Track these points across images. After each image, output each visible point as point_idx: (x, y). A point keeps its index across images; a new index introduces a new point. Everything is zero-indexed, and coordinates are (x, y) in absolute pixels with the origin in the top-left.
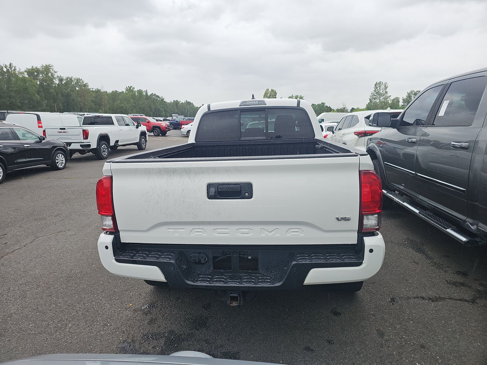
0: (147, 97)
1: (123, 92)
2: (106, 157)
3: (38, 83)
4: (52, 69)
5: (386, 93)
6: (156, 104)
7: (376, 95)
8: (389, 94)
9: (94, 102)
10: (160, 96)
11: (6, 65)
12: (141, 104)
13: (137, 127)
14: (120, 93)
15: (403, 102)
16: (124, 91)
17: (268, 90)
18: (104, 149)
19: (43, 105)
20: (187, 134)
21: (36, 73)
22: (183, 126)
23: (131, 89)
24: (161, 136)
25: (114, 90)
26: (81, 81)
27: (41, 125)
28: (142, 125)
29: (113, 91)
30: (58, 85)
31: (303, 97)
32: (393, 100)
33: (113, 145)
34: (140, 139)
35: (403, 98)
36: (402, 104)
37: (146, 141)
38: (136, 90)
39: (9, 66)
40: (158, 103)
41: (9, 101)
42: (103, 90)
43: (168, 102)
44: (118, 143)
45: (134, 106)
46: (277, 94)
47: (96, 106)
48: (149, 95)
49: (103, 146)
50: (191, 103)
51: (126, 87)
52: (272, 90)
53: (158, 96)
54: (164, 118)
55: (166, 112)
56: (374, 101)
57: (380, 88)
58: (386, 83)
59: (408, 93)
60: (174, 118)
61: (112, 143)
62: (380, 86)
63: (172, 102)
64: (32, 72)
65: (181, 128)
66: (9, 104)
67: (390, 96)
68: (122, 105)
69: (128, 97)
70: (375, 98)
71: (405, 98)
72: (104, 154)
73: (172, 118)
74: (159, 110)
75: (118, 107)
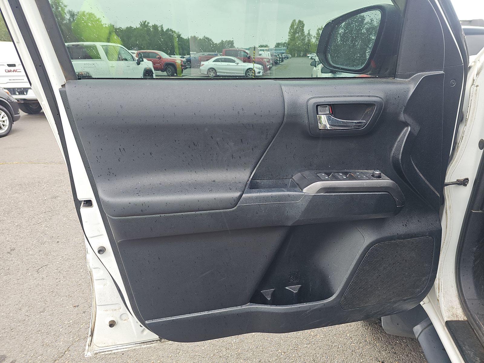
0: (163, 33)
1: (137, 28)
4: (62, 3)
10: (177, 31)
13: (138, 63)
14: (135, 29)
16: (139, 26)
17: (295, 20)
23: (146, 24)
25: (129, 26)
28: (145, 60)
29: (127, 28)
30: (70, 20)
38: (150, 24)
43: (185, 38)
48: (165, 31)
51: (141, 22)
52: (300, 21)
53: (175, 32)
65: (200, 66)
69: (143, 33)
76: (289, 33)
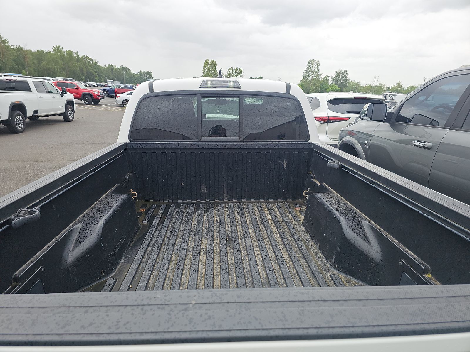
0: (78, 59)
1: (49, 52)
2: (22, 130)
5: (318, 71)
6: (89, 67)
7: (309, 73)
8: (320, 73)
9: (16, 61)
10: (93, 59)
12: (72, 66)
13: (62, 95)
14: (47, 53)
15: (332, 81)
16: (51, 50)
17: (208, 60)
18: (19, 121)
20: (123, 104)
22: (118, 95)
23: (60, 49)
24: (93, 105)
25: (40, 49)
28: (67, 93)
29: (38, 51)
31: (242, 70)
32: (324, 78)
33: (31, 115)
34: (66, 109)
35: (332, 76)
36: (331, 82)
37: (74, 111)
38: (65, 50)
40: (90, 66)
42: (26, 48)
43: (102, 66)
44: (38, 114)
45: (64, 68)
46: (217, 65)
47: (18, 66)
48: (80, 57)
49: (17, 118)
50: (128, 68)
51: (54, 47)
52: (212, 61)
53: (91, 59)
54: (97, 83)
55: (101, 77)
56: (307, 78)
57: (313, 66)
58: (319, 61)
59: (336, 72)
60: (109, 84)
61: (30, 114)
62: (313, 64)
63: (107, 66)
65: (116, 97)
67: (321, 74)
68: (50, 66)
69: (57, 58)
70: (308, 75)
71: (334, 77)
72: (20, 127)
73: (107, 83)
74: (92, 74)
75: (45, 68)
76: (204, 70)
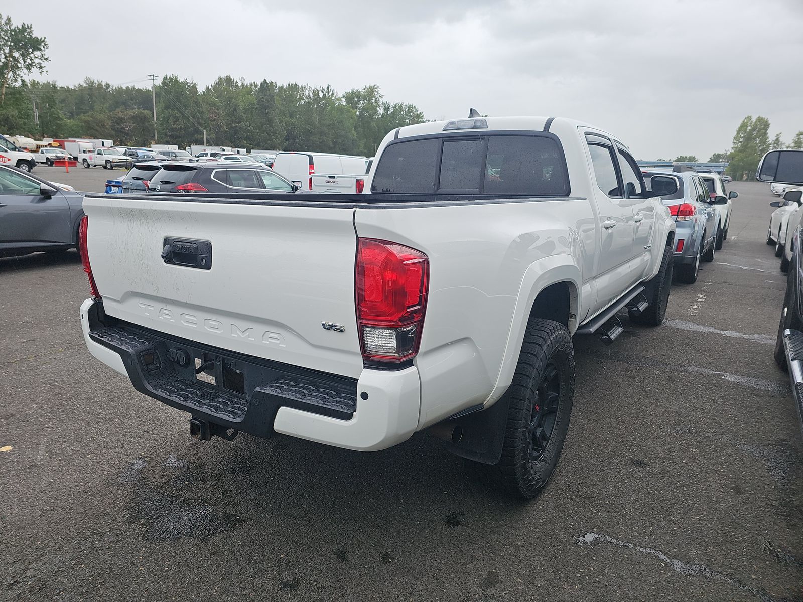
3: (358, 113)
4: (377, 92)
11: (323, 89)
17: (749, 118)
19: (360, 146)
21: (356, 99)
26: (414, 110)
27: (313, 171)
30: (383, 116)
39: (326, 90)
41: (319, 139)
46: (770, 126)
64: (352, 98)
66: (319, 143)
